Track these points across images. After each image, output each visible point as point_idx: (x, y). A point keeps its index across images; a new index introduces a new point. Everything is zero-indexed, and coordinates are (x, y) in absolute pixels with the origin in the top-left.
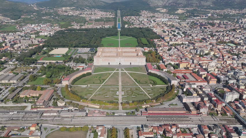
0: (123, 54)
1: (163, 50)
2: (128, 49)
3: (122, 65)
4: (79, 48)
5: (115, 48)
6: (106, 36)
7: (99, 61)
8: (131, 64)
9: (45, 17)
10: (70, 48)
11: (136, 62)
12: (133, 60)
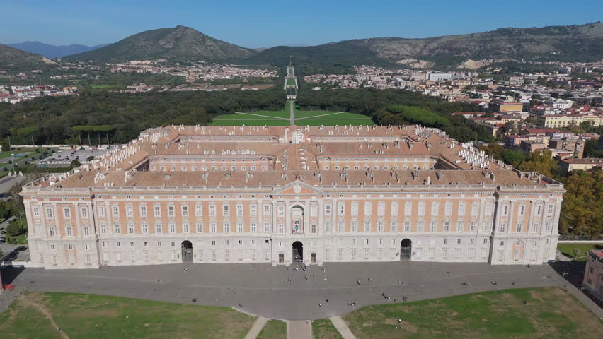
0: (325, 160)
1: (559, 147)
3: (320, 260)
5: (265, 128)
7: (74, 225)
8: (409, 257)
9: (59, 77)
10: (12, 146)
11: (466, 229)
12: (435, 209)
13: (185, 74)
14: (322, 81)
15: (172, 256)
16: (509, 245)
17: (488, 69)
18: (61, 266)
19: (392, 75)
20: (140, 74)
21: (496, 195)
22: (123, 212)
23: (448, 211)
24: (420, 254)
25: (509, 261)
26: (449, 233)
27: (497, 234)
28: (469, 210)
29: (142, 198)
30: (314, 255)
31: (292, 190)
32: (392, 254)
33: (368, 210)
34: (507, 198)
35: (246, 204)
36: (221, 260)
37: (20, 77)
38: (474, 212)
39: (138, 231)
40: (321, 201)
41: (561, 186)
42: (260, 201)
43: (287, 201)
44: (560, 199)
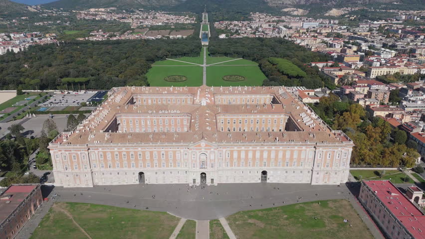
0: (221, 118)
1: (373, 96)
2: (240, 93)
3: (216, 183)
4: (58, 92)
5: (186, 88)
6: (167, 56)
7: (79, 164)
8: (266, 180)
9: (41, 24)
10: (24, 91)
11: (298, 165)
12: (280, 155)
13: (130, 21)
14: (227, 28)
15: (134, 180)
16: (322, 175)
17: (346, 16)
18: (72, 186)
19: (278, 22)
20: (98, 21)
21: (315, 147)
22: (105, 157)
23: (288, 155)
24: (272, 179)
25: (321, 183)
26: (289, 167)
27: (316, 168)
28: (299, 155)
29: (116, 149)
30: (212, 180)
31: (200, 146)
32: (257, 179)
33: (243, 155)
34: (321, 149)
35: (174, 152)
36: (161, 182)
37: (14, 23)
38: (303, 156)
39: (114, 167)
40: (216, 151)
41: (352, 142)
42: (182, 151)
43: (198, 151)
44: (351, 150)
